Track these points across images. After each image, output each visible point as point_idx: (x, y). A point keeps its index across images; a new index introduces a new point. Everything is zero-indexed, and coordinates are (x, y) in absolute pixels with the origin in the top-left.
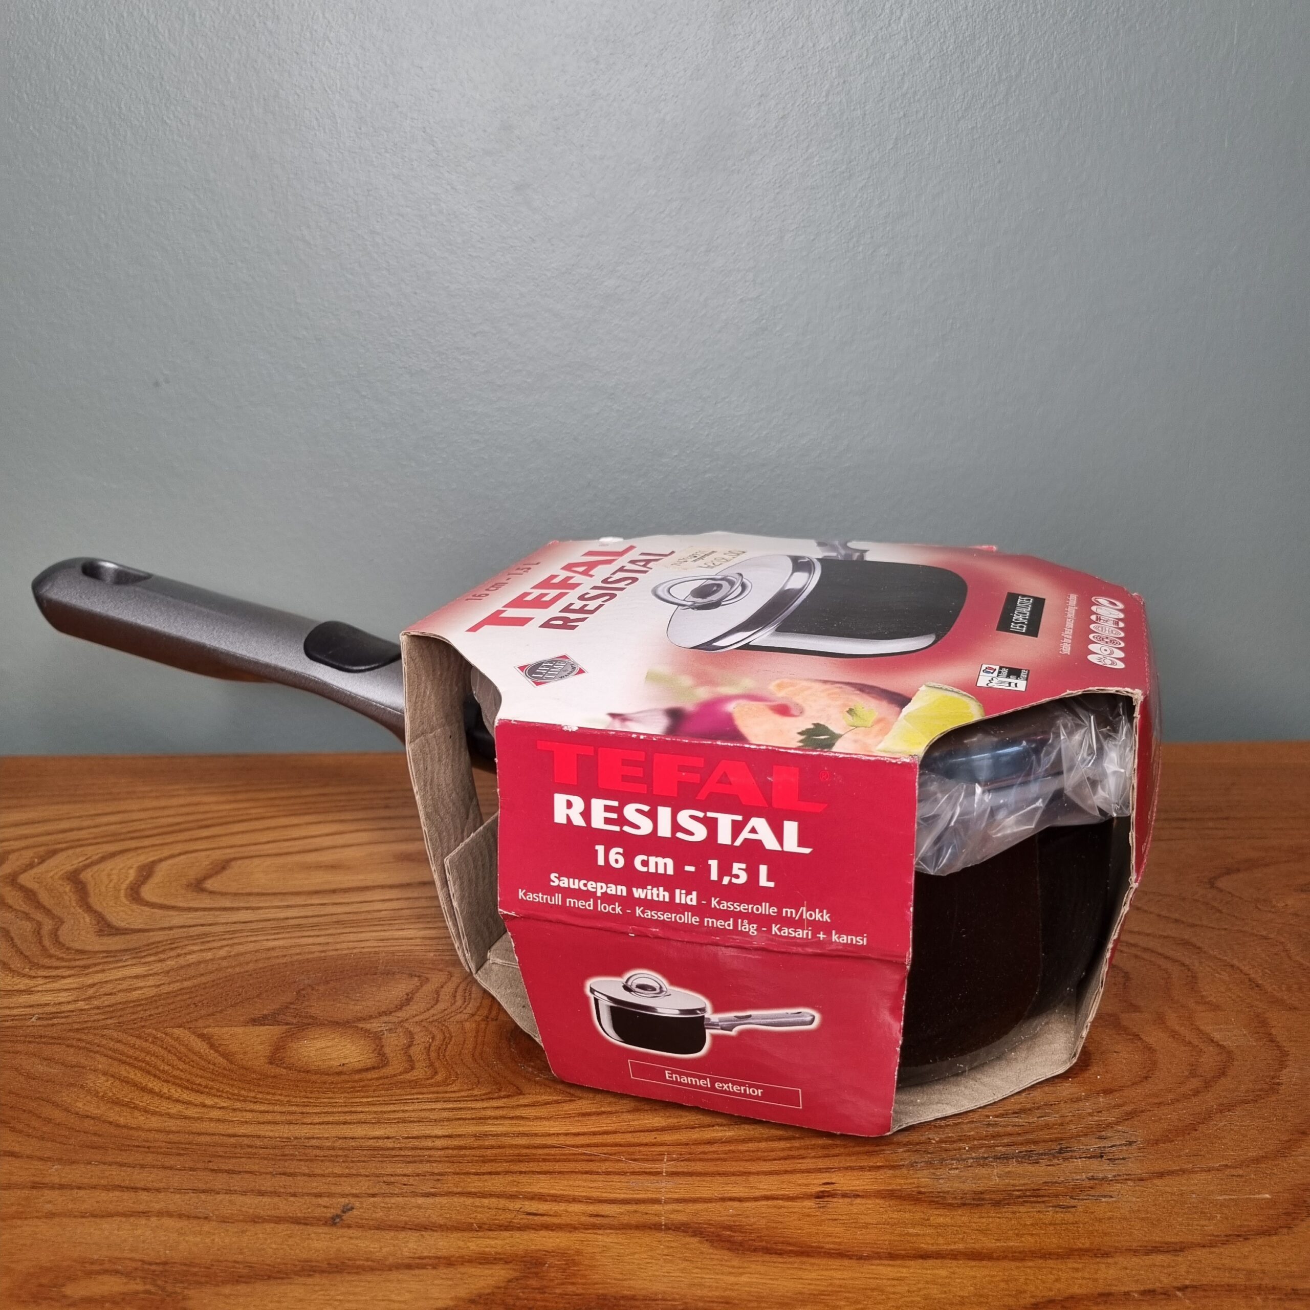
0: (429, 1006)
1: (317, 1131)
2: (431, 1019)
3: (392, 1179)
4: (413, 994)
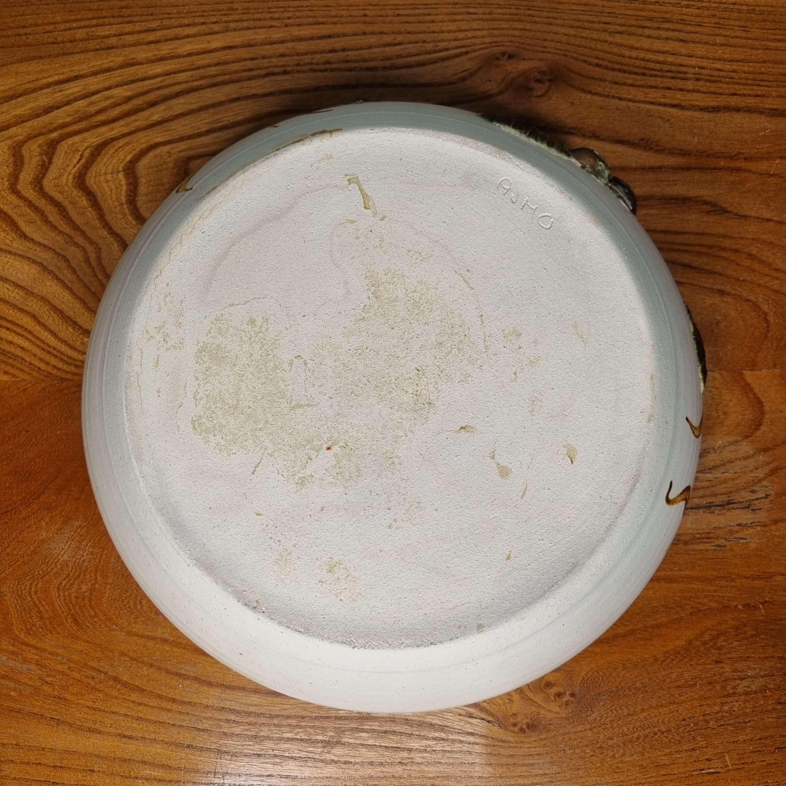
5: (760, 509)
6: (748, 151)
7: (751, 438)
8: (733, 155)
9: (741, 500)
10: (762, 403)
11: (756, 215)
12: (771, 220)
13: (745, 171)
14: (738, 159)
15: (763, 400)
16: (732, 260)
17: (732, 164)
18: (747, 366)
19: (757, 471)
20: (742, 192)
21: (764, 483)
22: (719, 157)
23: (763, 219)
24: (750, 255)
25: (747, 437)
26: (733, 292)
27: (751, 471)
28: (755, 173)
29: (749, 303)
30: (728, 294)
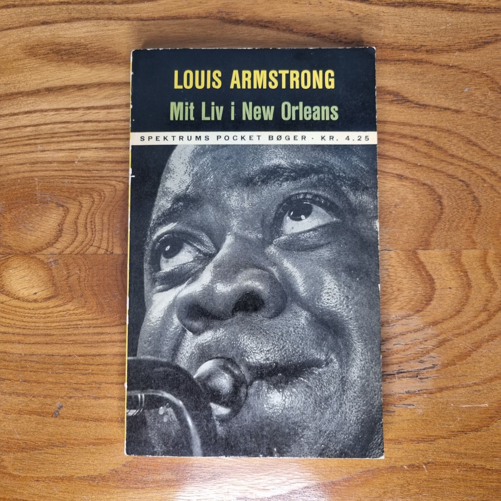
0: (73, 237)
1: (35, 349)
2: (76, 252)
3: (77, 386)
4: (62, 225)
5: (427, 378)
6: (430, 43)
7: (421, 313)
8: (415, 47)
9: (410, 369)
10: (433, 280)
11: (435, 104)
12: (449, 109)
13: (427, 62)
14: (420, 51)
15: (435, 277)
16: (411, 147)
17: (415, 56)
18: (421, 246)
19: (426, 343)
20: (423, 83)
21: (432, 354)
22: (402, 50)
23: (441, 108)
24: (428, 142)
25: (418, 311)
26: (411, 177)
27: (421, 343)
28: (435, 65)
29: (425, 187)
30: (407, 178)
